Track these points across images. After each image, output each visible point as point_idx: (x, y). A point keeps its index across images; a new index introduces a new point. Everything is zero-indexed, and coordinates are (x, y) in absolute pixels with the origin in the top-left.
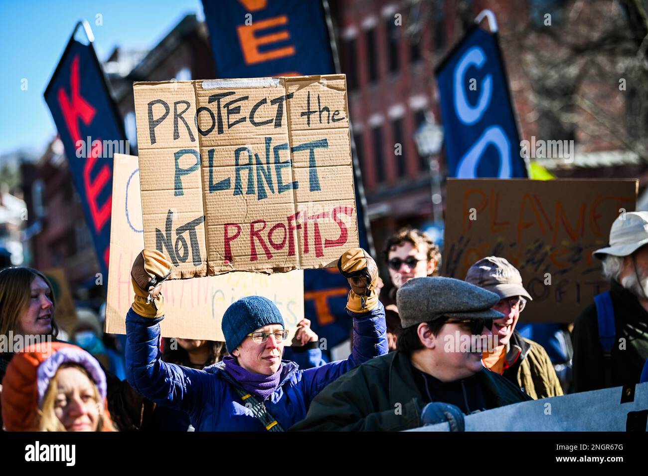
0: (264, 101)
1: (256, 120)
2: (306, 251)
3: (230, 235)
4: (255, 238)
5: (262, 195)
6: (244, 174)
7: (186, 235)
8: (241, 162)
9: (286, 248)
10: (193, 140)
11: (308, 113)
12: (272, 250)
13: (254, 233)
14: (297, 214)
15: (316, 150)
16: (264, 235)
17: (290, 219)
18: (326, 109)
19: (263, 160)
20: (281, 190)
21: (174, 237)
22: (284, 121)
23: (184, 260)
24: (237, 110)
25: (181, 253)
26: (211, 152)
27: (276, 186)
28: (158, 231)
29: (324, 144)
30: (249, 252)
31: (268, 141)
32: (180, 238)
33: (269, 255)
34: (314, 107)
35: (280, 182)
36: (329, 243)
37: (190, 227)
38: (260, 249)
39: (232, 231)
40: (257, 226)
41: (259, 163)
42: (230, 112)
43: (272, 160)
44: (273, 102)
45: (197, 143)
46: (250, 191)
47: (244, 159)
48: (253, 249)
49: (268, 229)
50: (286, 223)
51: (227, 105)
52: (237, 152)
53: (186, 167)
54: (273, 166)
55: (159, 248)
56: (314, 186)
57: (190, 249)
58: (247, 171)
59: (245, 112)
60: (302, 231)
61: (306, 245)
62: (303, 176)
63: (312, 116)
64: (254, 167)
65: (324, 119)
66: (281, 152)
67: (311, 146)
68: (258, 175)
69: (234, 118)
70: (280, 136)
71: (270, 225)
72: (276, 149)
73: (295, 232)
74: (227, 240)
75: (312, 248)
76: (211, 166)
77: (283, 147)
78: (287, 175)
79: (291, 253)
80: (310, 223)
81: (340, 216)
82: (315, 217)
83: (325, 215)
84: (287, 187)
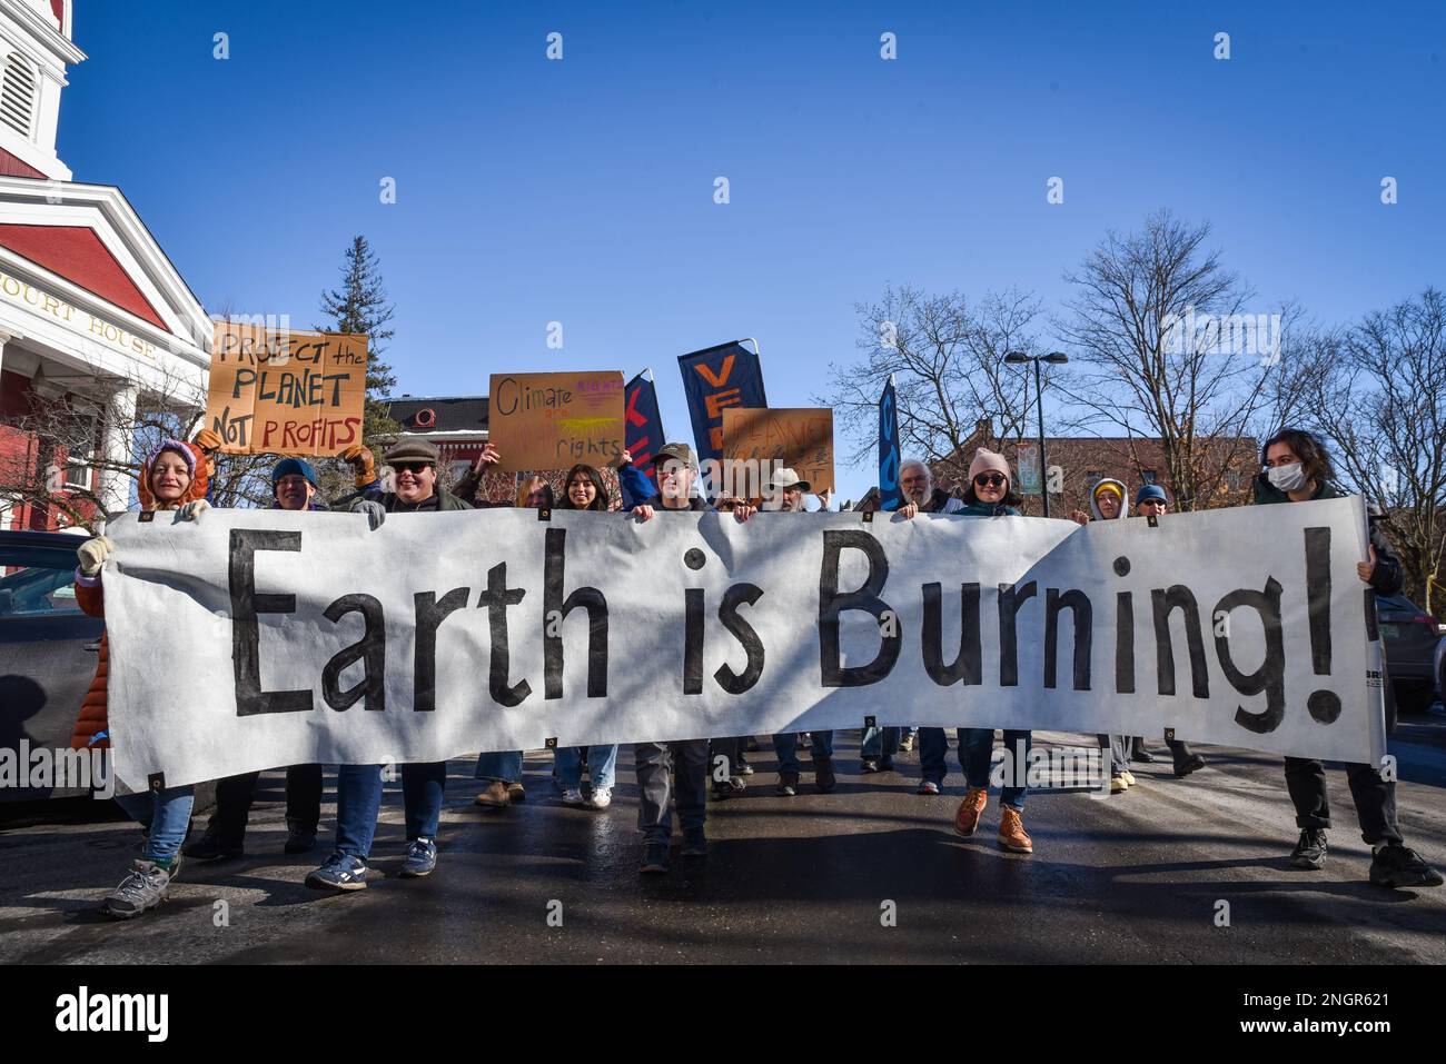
0: (308, 345)
1: (300, 356)
2: (323, 445)
3: (270, 429)
4: (287, 433)
5: (297, 405)
6: (286, 390)
7: (237, 425)
8: (285, 383)
9: (308, 441)
10: (253, 363)
11: (339, 356)
12: (297, 441)
13: (286, 430)
14: (320, 421)
15: (340, 380)
16: (294, 431)
17: (314, 423)
18: (352, 354)
19: (302, 383)
20: (311, 403)
21: (228, 424)
22: (321, 359)
23: (232, 441)
25: (232, 436)
26: (264, 374)
27: (308, 402)
28: (216, 419)
29: (347, 377)
30: (281, 441)
31: (307, 371)
32: (233, 426)
33: (296, 445)
34: (343, 352)
36: (340, 441)
37: (242, 420)
38: (289, 440)
39: (271, 427)
40: (290, 425)
41: (298, 384)
43: (308, 383)
44: (314, 347)
45: (256, 366)
46: (289, 401)
47: (288, 380)
49: (297, 428)
50: (311, 426)
52: (283, 376)
53: (245, 380)
55: (216, 430)
56: (336, 403)
57: (239, 435)
58: (288, 388)
59: (294, 351)
60: (322, 431)
61: (323, 441)
62: (328, 396)
63: (341, 359)
64: (294, 387)
65: (349, 361)
66: (315, 379)
67: (338, 377)
68: (296, 392)
70: (317, 369)
71: (299, 425)
72: (312, 377)
73: (317, 432)
74: (267, 432)
75: (327, 443)
76: (263, 382)
77: (319, 376)
78: (318, 394)
79: (312, 445)
80: (329, 427)
81: (351, 424)
82: (332, 423)
83: (340, 422)
84: (317, 402)
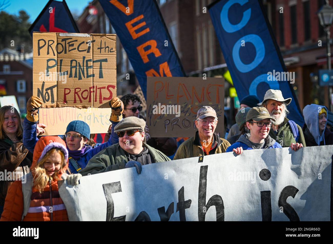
0: (83, 42)
1: (80, 49)
2: (96, 101)
3: (66, 92)
4: (76, 94)
5: (80, 78)
6: (74, 70)
7: (49, 91)
8: (73, 65)
9: (88, 99)
10: (54, 55)
11: (101, 48)
12: (82, 100)
13: (76, 93)
14: (93, 87)
15: (102, 63)
16: (80, 94)
17: (90, 88)
18: (108, 47)
19: (82, 65)
20: (88, 76)
21: (45, 92)
22: (91, 50)
23: (48, 101)
24: (73, 45)
25: (47, 98)
26: (61, 61)
27: (86, 75)
28: (38, 89)
29: (106, 60)
30: (73, 99)
31: (84, 58)
32: (47, 93)
34: (103, 46)
35: (87, 74)
36: (105, 99)
37: (51, 88)
38: (77, 99)
39: (67, 91)
40: (77, 90)
41: (80, 66)
42: (70, 46)
43: (85, 65)
44: (87, 43)
45: (56, 57)
46: (76, 76)
47: (74, 64)
48: (75, 99)
49: (81, 92)
50: (89, 90)
51: (69, 43)
52: (72, 61)
53: (51, 65)
54: (85, 67)
55: (39, 96)
56: (101, 76)
57: (50, 97)
58: (75, 69)
59: (76, 46)
60: (95, 93)
61: (96, 99)
62: (97, 72)
63: (102, 49)
64: (78, 67)
65: (107, 51)
66: (89, 62)
67: (101, 61)
68: (79, 71)
69: (71, 48)
70: (89, 56)
71: (82, 90)
72: (87, 61)
73: (92, 93)
74: (65, 95)
75: (98, 100)
76: (61, 66)
77: (90, 60)
78: (91, 71)
79: (90, 101)
80: (98, 90)
81: (110, 88)
82: (100, 88)
83: (104, 88)
84: (90, 76)
